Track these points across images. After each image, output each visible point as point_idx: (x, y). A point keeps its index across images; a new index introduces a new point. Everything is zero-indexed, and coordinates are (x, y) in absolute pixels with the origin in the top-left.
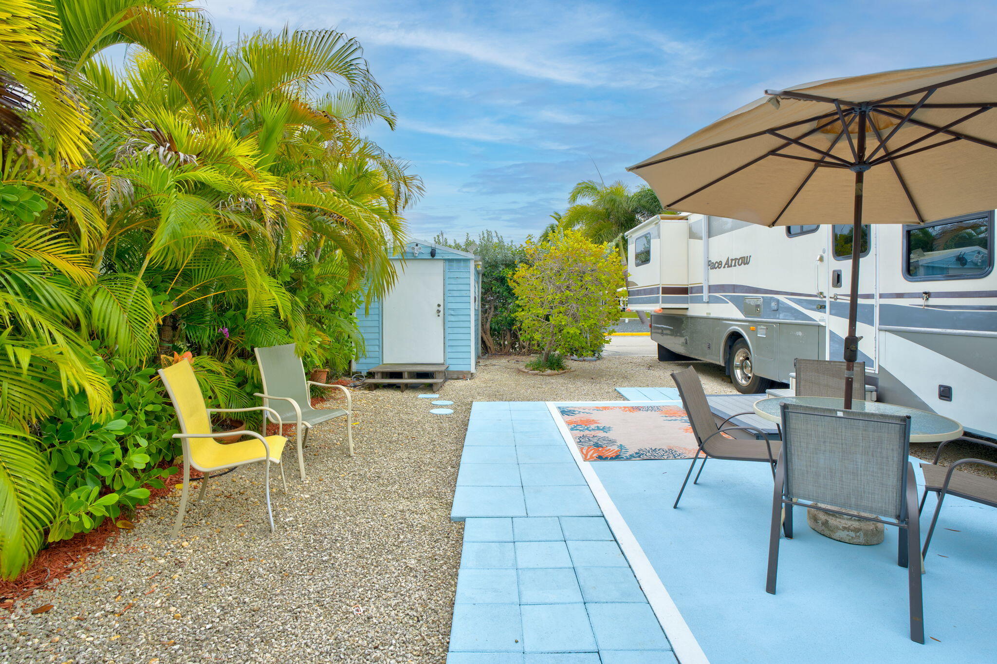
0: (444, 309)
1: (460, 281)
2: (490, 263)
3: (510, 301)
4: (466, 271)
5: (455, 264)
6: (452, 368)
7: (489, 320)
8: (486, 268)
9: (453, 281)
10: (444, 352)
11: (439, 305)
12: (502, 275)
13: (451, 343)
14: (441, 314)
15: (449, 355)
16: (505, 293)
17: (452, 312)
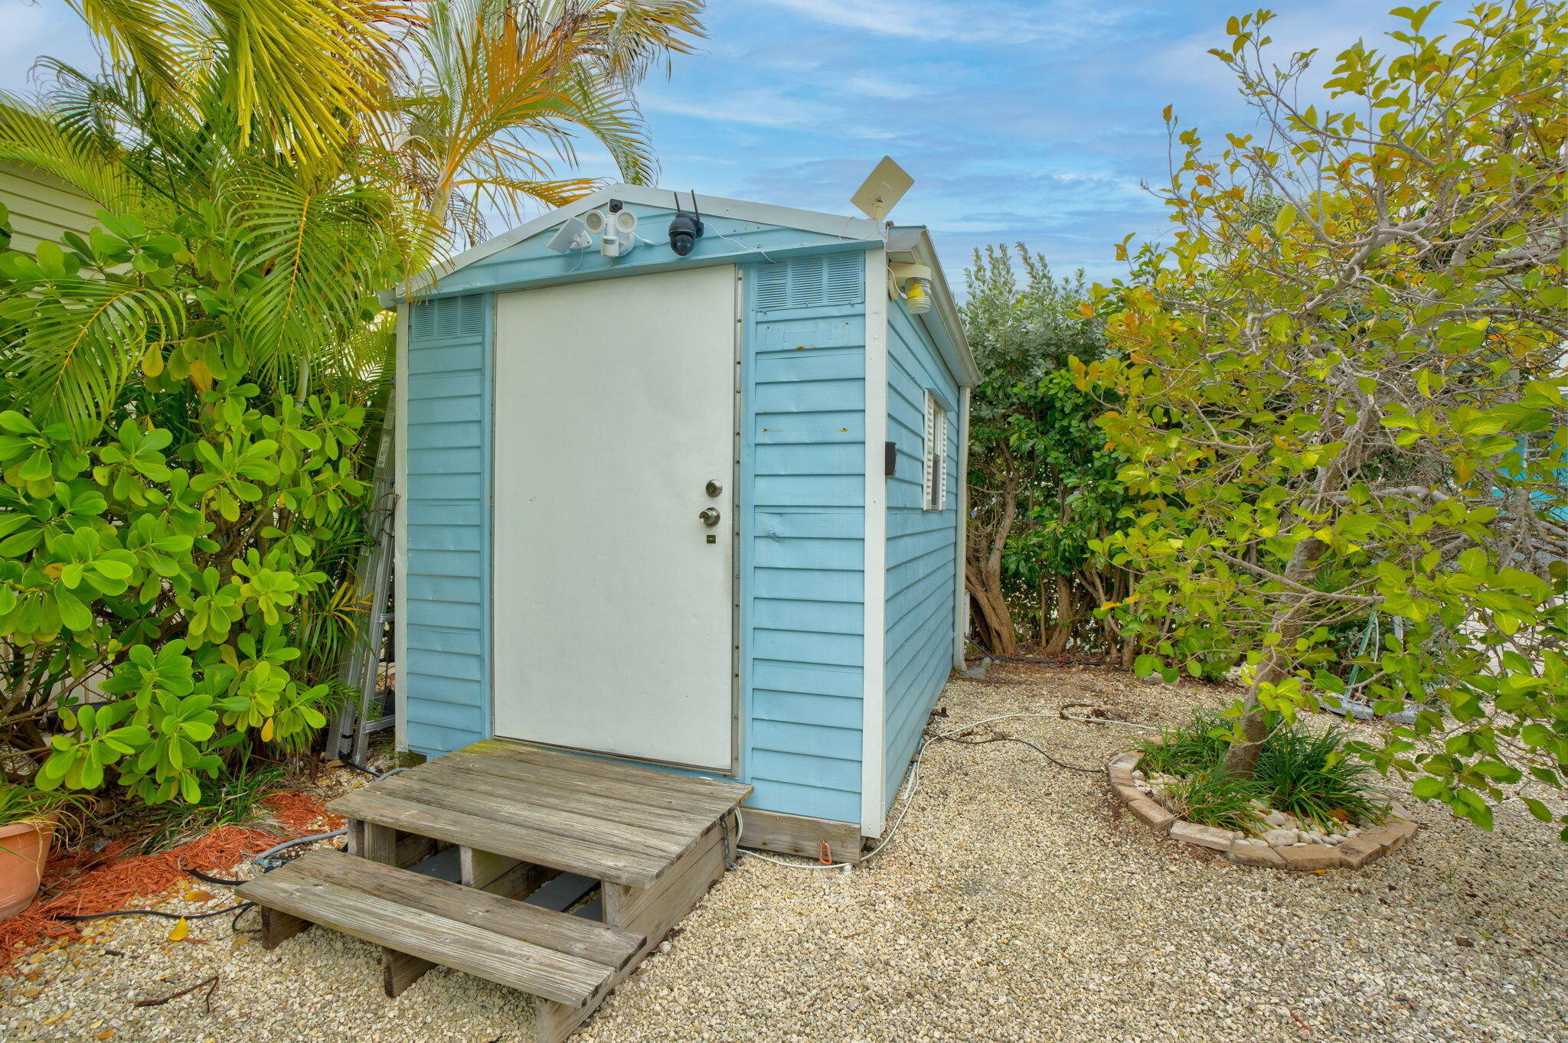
0: (736, 507)
1: (818, 367)
2: (1002, 355)
3: (1071, 481)
4: (847, 310)
5: (789, 281)
6: (772, 800)
7: (999, 544)
8: (988, 372)
9: (780, 369)
10: (735, 718)
11: (712, 490)
12: (1042, 390)
13: (765, 676)
14: (723, 530)
15: (756, 735)
16: (1054, 454)
17: (775, 525)
